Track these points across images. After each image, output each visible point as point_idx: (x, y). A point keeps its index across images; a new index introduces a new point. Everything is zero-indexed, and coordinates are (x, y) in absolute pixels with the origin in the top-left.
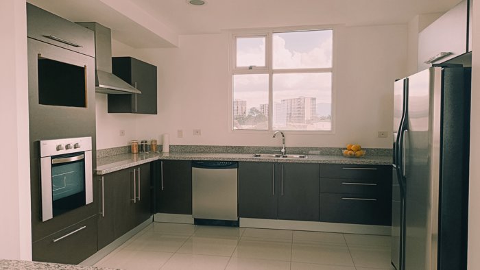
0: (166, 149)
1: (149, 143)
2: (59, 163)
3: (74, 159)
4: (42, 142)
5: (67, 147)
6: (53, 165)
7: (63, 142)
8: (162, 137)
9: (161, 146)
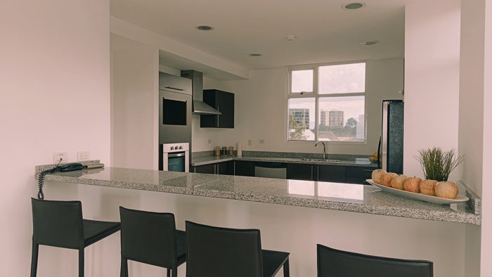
0: (240, 154)
1: (227, 149)
2: (172, 157)
3: (179, 155)
4: (164, 145)
5: (176, 148)
6: (169, 158)
7: (174, 145)
8: (237, 145)
9: (236, 151)
